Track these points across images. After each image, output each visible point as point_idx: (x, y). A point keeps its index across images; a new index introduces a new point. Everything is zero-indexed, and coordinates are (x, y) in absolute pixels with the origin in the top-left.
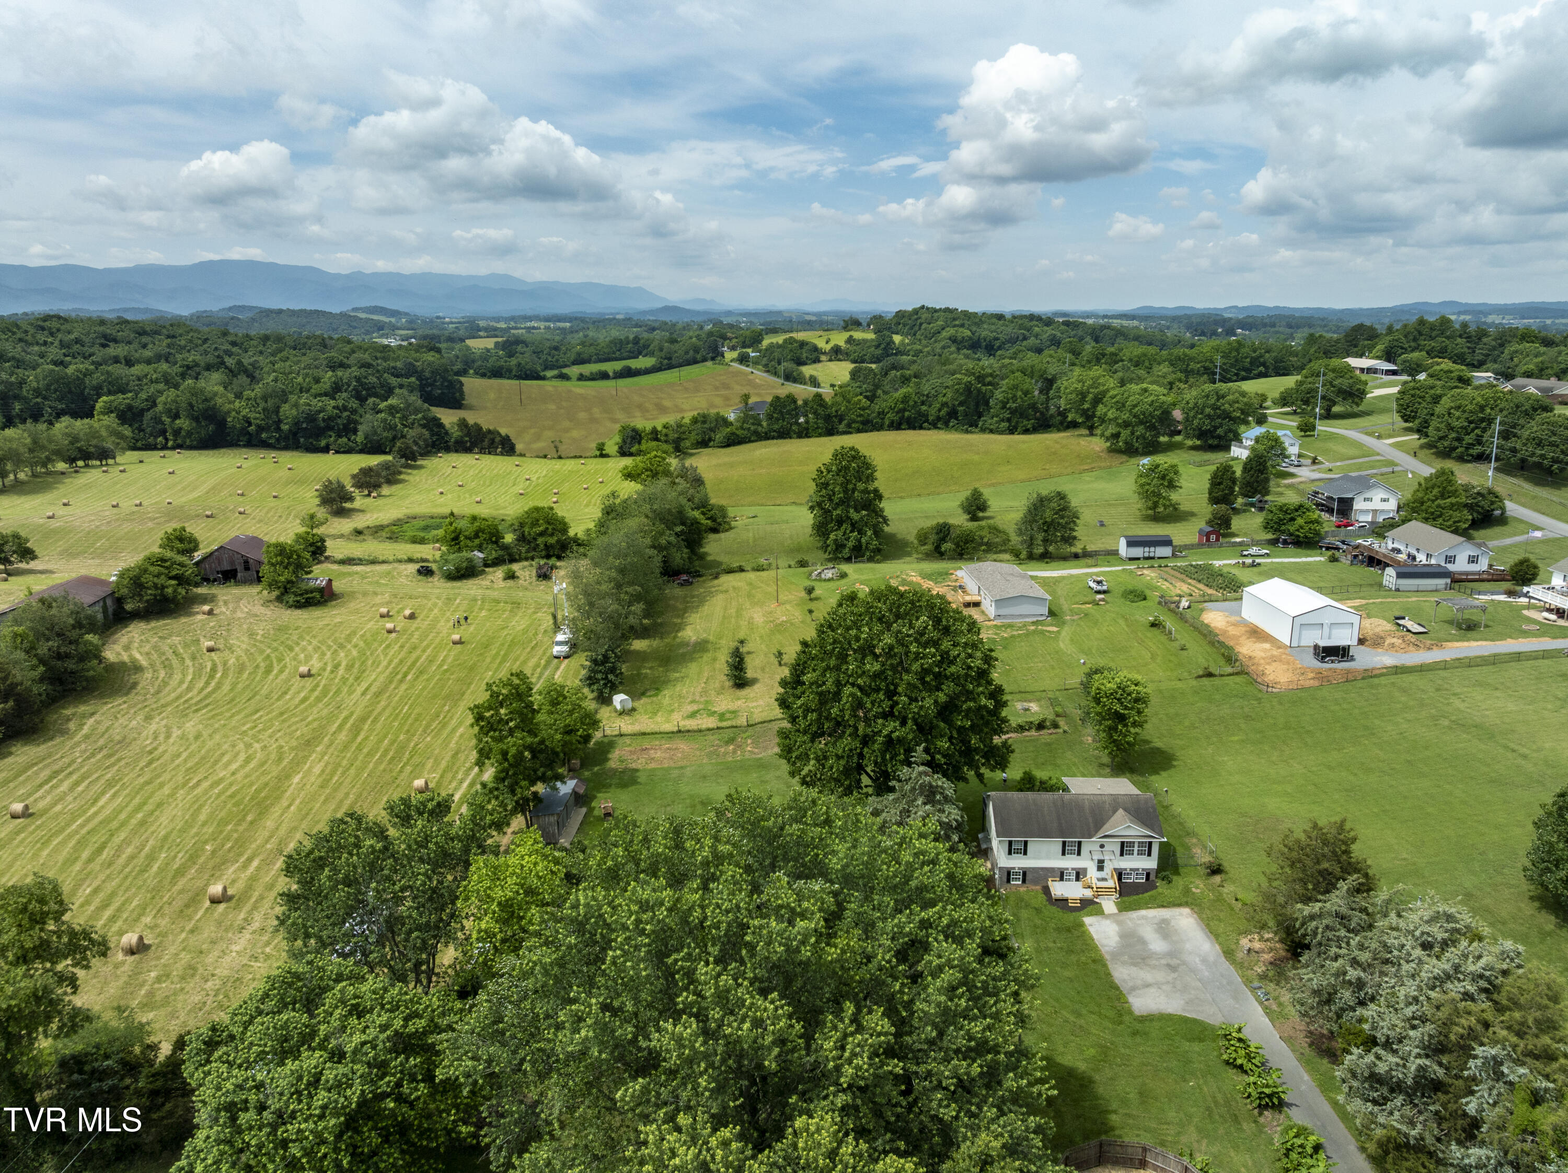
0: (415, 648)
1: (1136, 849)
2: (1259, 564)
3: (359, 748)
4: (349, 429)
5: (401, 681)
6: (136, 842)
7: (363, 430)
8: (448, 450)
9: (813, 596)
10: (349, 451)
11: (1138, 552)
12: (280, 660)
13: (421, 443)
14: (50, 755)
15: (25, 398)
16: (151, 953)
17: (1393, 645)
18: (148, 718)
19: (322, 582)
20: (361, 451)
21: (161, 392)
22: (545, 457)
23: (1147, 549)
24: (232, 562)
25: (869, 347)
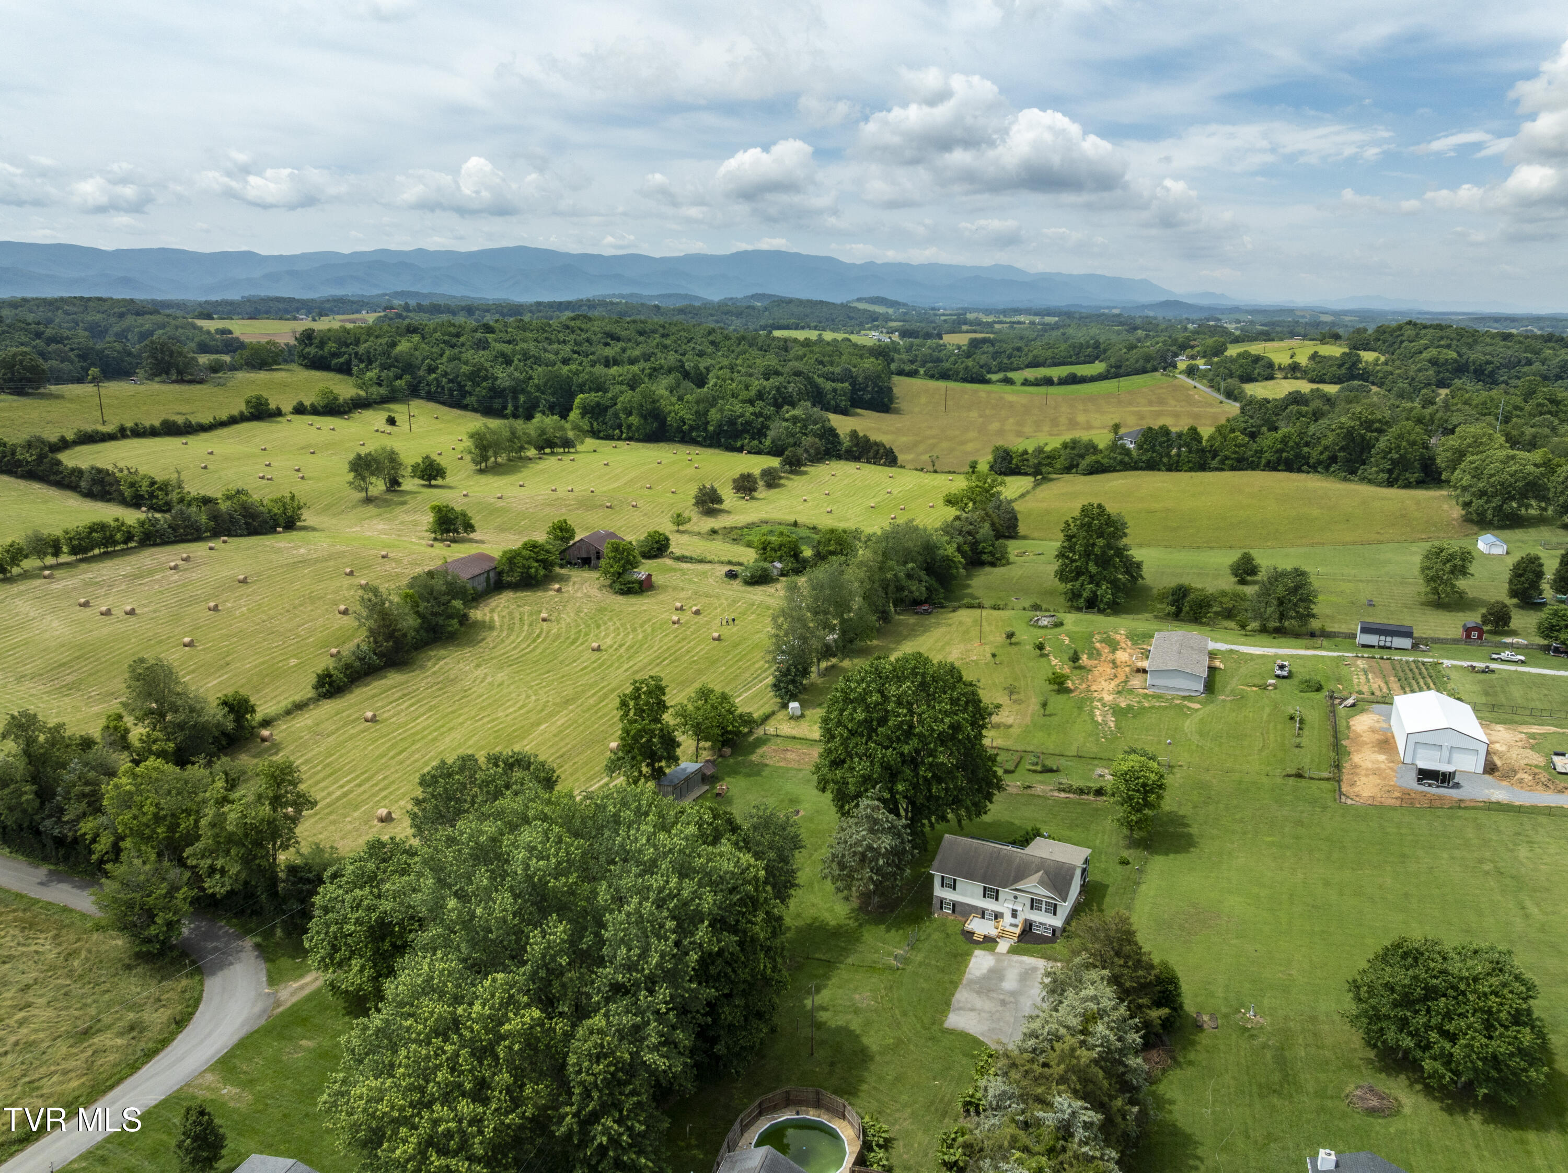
0: (683, 639)
1: (1044, 906)
2: (1493, 671)
3: (596, 712)
4: (760, 433)
5: (658, 665)
6: (423, 752)
7: (771, 434)
8: (839, 457)
9: (1013, 640)
10: (759, 453)
11: (1372, 639)
12: (586, 634)
13: (812, 451)
14: (407, 682)
15: (529, 393)
16: (392, 824)
17: (1521, 781)
18: (478, 666)
19: (642, 576)
20: (768, 453)
21: (622, 392)
22: (922, 470)
23: (1383, 638)
24: (588, 552)
25: (1331, 366)
